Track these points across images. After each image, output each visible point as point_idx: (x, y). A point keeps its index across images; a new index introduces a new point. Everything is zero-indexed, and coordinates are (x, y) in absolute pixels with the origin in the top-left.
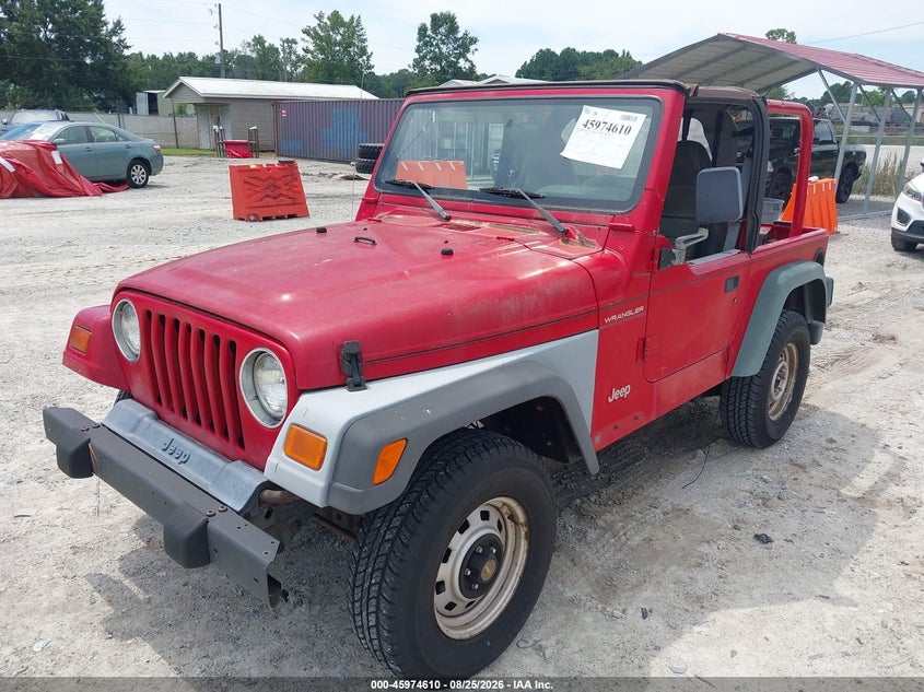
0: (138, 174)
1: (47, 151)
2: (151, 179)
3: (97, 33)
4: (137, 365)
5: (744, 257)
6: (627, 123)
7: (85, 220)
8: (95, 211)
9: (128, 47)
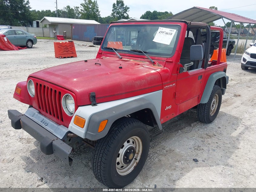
0: (30, 44)
1: (3, 37)
2: (33, 46)
3: (22, 4)
4: (34, 98)
5: (204, 70)
6: (171, 32)
7: (11, 57)
8: (15, 54)
9: (31, 8)
